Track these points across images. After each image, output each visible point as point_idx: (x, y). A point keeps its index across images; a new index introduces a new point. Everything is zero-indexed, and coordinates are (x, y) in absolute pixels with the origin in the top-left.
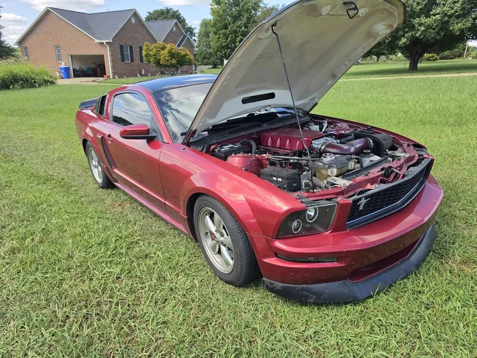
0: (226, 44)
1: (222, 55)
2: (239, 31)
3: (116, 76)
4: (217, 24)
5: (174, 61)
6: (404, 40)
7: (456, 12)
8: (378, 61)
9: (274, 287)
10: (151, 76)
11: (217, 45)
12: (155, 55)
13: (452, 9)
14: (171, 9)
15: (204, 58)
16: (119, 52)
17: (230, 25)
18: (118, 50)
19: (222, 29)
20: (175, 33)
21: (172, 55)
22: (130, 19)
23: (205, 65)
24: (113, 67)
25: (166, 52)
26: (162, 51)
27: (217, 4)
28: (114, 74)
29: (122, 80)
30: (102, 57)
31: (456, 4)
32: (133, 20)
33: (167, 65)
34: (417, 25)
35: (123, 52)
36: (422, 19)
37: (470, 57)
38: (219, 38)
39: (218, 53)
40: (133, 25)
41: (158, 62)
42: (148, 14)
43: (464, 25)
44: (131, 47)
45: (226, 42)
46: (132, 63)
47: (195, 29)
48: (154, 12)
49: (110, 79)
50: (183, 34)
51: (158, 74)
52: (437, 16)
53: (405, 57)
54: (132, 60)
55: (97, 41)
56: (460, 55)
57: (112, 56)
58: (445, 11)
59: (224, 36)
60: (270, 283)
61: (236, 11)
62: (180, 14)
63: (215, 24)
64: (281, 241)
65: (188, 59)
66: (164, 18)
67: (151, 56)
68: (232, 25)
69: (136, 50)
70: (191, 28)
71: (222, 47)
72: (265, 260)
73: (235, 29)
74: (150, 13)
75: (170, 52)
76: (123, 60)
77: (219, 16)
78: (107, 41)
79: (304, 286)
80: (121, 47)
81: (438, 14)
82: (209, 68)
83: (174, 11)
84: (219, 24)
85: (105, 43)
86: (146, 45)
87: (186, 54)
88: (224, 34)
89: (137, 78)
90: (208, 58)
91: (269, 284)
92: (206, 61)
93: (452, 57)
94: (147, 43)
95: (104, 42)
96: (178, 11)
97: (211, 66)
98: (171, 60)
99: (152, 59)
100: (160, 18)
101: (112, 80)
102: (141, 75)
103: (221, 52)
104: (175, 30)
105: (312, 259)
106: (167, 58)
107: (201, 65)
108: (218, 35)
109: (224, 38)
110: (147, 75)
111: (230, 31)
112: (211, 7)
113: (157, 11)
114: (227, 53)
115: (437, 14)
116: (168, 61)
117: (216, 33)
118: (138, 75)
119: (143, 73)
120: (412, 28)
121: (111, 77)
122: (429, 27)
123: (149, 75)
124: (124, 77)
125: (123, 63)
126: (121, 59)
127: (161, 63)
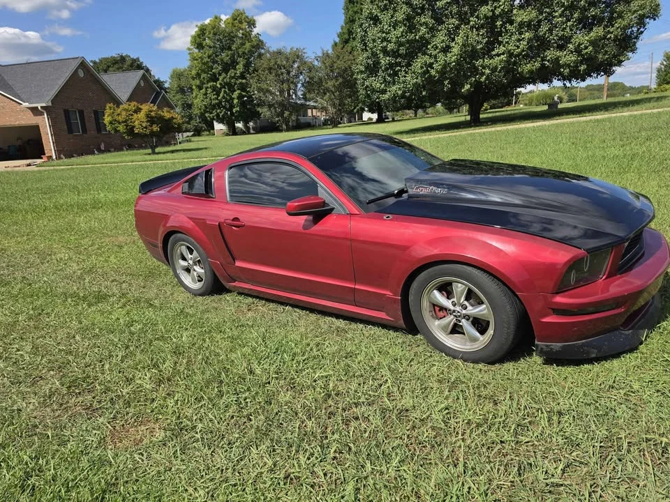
0: (217, 101)
2: (235, 84)
3: (62, 156)
4: (200, 75)
5: (155, 128)
6: (467, 87)
7: (523, 51)
8: (416, 116)
9: (551, 349)
10: (115, 151)
11: (204, 103)
12: (126, 121)
13: (518, 47)
14: (127, 56)
16: (64, 120)
17: (220, 75)
18: (62, 118)
19: (208, 82)
20: (144, 89)
22: (76, 71)
24: (56, 142)
25: (142, 115)
26: (135, 115)
27: (197, 48)
28: (59, 152)
29: (71, 160)
30: (36, 128)
31: (521, 42)
32: (81, 74)
33: (145, 134)
34: (480, 68)
35: (70, 120)
36: (486, 61)
37: (521, 104)
38: (206, 94)
40: (81, 79)
41: (131, 131)
43: (533, 66)
44: (81, 113)
45: (217, 99)
46: (85, 135)
47: (165, 82)
48: (101, 61)
49: (53, 159)
50: (154, 90)
52: (502, 56)
53: (446, 109)
54: (85, 131)
55: (26, 104)
56: (509, 104)
57: (54, 126)
58: (511, 50)
59: (214, 90)
60: (547, 346)
61: (227, 56)
63: (198, 75)
64: (561, 294)
66: (118, 69)
67: (119, 123)
68: (224, 75)
69: (89, 116)
71: (214, 107)
72: (544, 320)
73: (228, 80)
75: (147, 116)
76: (70, 131)
77: (203, 63)
78: (44, 105)
79: (584, 341)
80: (67, 112)
81: (503, 54)
83: (133, 59)
84: (203, 75)
85: (39, 108)
86: (110, 108)
87: (172, 117)
88: (214, 89)
89: (93, 156)
90: (187, 122)
91: (544, 347)
93: (500, 105)
94: (111, 105)
95: (39, 106)
96: (138, 59)
97: (192, 133)
98: (151, 126)
101: (56, 162)
103: (211, 113)
104: (142, 85)
105: (591, 309)
106: (144, 125)
108: (203, 90)
109: (215, 93)
110: (110, 151)
111: (221, 84)
112: (189, 52)
114: (221, 115)
115: (501, 54)
116: (146, 128)
117: (200, 88)
118: (96, 152)
119: (102, 147)
120: (475, 71)
121: (54, 157)
122: (494, 70)
124: (74, 155)
125: (71, 135)
126: (67, 130)
127: (136, 132)
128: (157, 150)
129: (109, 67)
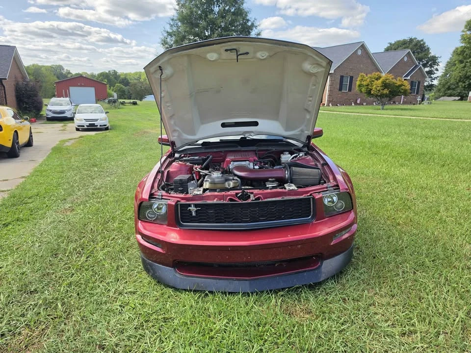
1: (465, 86)
3: (330, 104)
4: (465, 52)
5: (386, 91)
10: (367, 105)
11: (460, 74)
12: (368, 85)
14: (416, 38)
15: (449, 88)
16: (339, 82)
18: (338, 81)
20: (405, 63)
21: (385, 85)
22: (357, 51)
23: (448, 96)
24: (329, 96)
25: (379, 82)
26: (376, 81)
28: (329, 101)
29: (335, 108)
32: (360, 52)
33: (377, 95)
35: (342, 82)
38: (465, 67)
39: (460, 84)
40: (359, 56)
41: (369, 93)
42: (389, 45)
44: (352, 78)
46: (349, 93)
48: (395, 42)
51: (374, 104)
54: (350, 90)
57: (331, 85)
62: (424, 43)
63: (463, 52)
65: (402, 89)
67: (364, 86)
69: (356, 80)
70: (435, 57)
74: (391, 44)
75: (383, 82)
76: (340, 89)
80: (342, 77)
82: (455, 100)
83: (418, 41)
84: (467, 52)
86: (361, 76)
89: (350, 107)
90: (454, 89)
92: (449, 92)
96: (422, 40)
97: (457, 98)
98: (383, 90)
99: (363, 89)
100: (400, 48)
101: (326, 108)
102: (356, 103)
103: (464, 83)
104: (406, 60)
106: (379, 88)
107: (443, 96)
108: (463, 64)
110: (363, 104)
112: (462, 33)
113: (399, 41)
116: (379, 91)
118: (353, 104)
119: (359, 101)
121: (326, 105)
123: (365, 104)
124: (338, 105)
125: (340, 92)
126: (338, 88)
127: (372, 93)
128: (386, 107)
129: (398, 47)
